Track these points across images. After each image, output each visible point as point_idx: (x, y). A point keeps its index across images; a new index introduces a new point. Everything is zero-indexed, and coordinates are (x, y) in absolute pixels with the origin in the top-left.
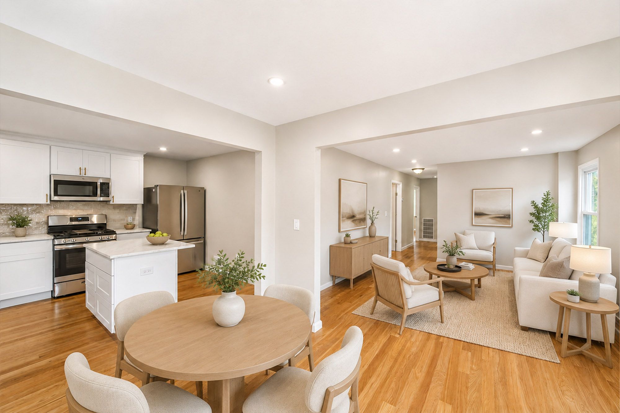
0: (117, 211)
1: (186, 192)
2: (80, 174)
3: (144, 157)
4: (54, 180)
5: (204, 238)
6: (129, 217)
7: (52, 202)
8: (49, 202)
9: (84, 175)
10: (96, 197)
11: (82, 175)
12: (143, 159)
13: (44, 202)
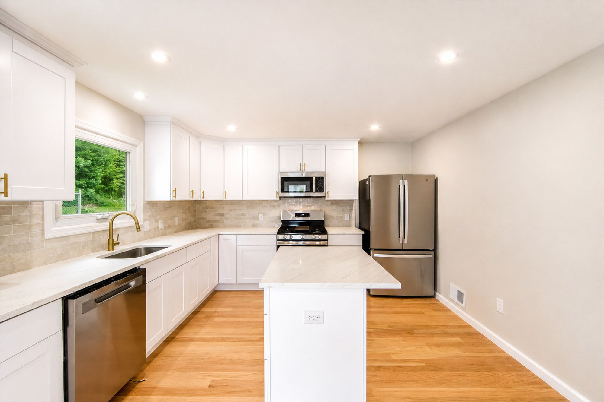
0: (334, 207)
1: (406, 182)
2: (301, 170)
3: (358, 144)
4: (281, 178)
5: (435, 250)
6: (346, 215)
7: (280, 198)
8: (278, 199)
9: (303, 171)
10: (312, 192)
11: (302, 171)
12: (357, 146)
13: (275, 198)
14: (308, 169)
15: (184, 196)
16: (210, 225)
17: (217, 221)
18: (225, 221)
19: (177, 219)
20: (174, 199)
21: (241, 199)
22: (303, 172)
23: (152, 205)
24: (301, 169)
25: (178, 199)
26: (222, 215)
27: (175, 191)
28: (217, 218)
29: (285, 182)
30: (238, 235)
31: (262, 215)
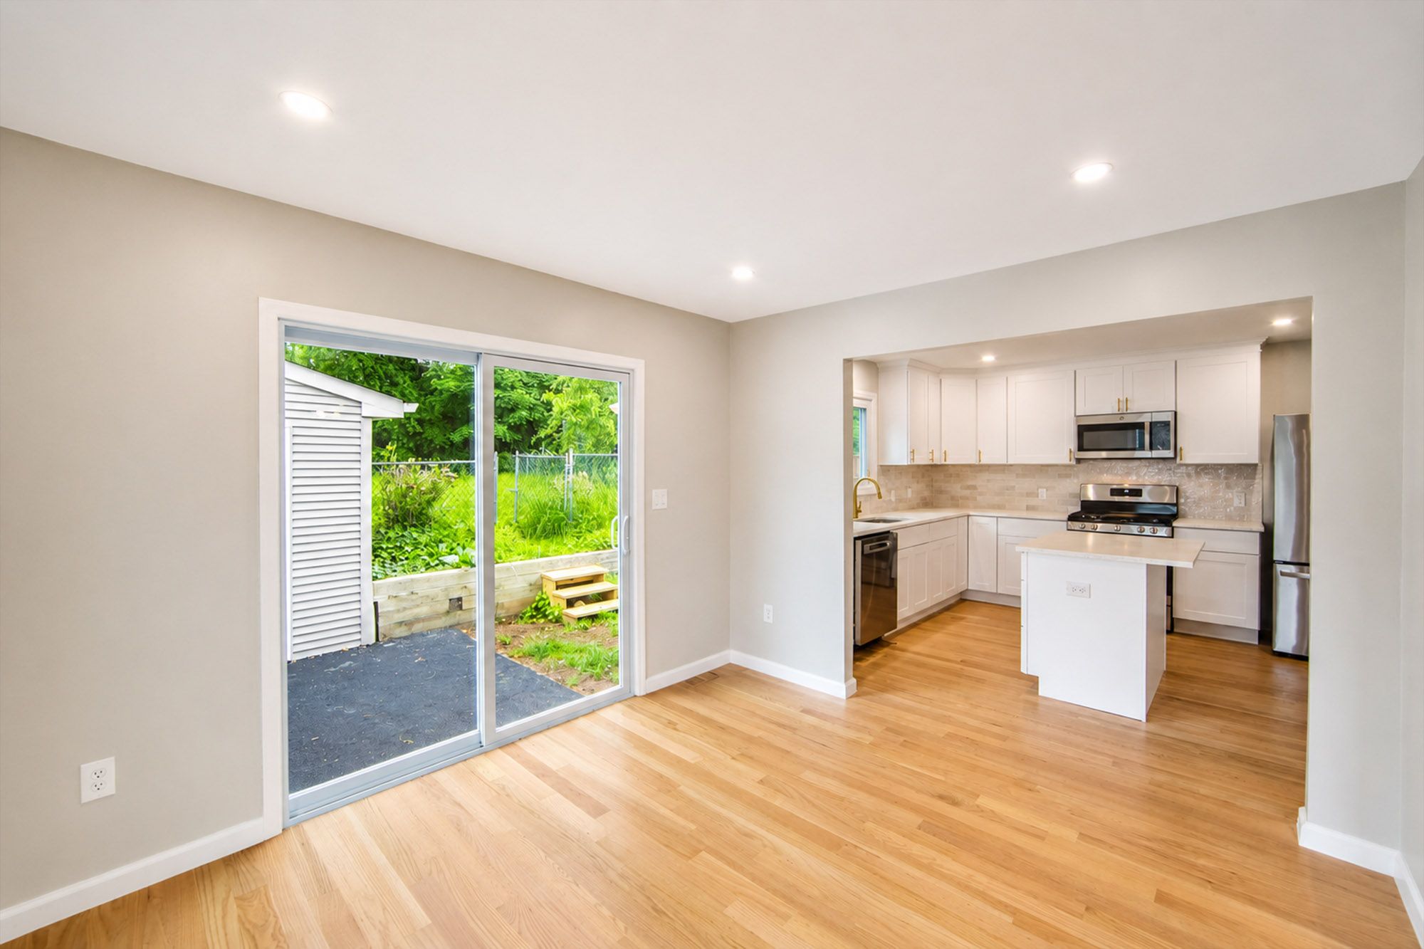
2: (1119, 410)
3: (1262, 348)
4: (1079, 426)
6: (1236, 495)
7: (1079, 461)
8: (1073, 462)
9: (1125, 412)
10: (1144, 450)
11: (1120, 412)
12: (1259, 354)
13: (1067, 461)
14: (1134, 407)
15: (922, 460)
16: (955, 503)
17: (966, 498)
18: (979, 498)
19: (909, 490)
20: (912, 463)
21: (1005, 462)
22: (1123, 414)
23: (886, 470)
24: (1121, 407)
25: (917, 462)
26: (974, 487)
27: (913, 452)
28: (967, 493)
29: (1085, 434)
30: (999, 519)
31: (1045, 490)
